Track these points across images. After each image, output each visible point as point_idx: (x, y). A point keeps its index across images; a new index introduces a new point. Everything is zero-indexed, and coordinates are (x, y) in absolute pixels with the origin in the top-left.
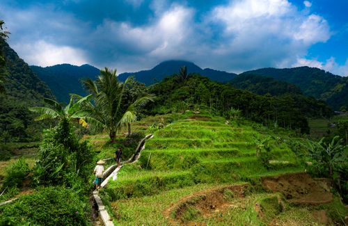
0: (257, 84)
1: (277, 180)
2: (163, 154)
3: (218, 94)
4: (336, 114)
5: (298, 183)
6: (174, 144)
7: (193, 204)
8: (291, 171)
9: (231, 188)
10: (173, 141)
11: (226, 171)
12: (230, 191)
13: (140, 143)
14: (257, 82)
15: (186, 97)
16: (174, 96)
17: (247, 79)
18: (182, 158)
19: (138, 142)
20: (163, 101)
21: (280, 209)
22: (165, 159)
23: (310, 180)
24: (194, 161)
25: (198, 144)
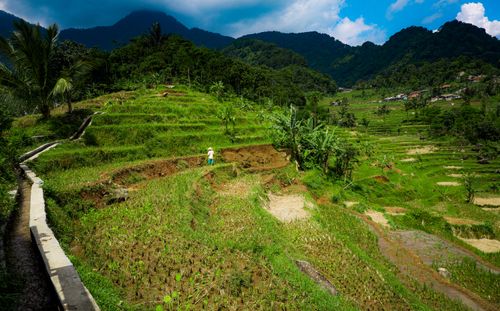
0: (259, 53)
1: (237, 151)
2: (112, 130)
3: (203, 63)
4: (340, 91)
5: (260, 154)
6: (128, 120)
7: (139, 171)
8: (255, 144)
9: (186, 160)
10: (127, 116)
11: (184, 145)
12: (185, 162)
13: (85, 120)
14: (258, 50)
15: (161, 68)
16: (144, 65)
17: (246, 45)
18: (135, 133)
19: (82, 118)
20: (130, 72)
21: (235, 175)
22: (114, 135)
23: (274, 151)
24: (149, 135)
25: (159, 119)
